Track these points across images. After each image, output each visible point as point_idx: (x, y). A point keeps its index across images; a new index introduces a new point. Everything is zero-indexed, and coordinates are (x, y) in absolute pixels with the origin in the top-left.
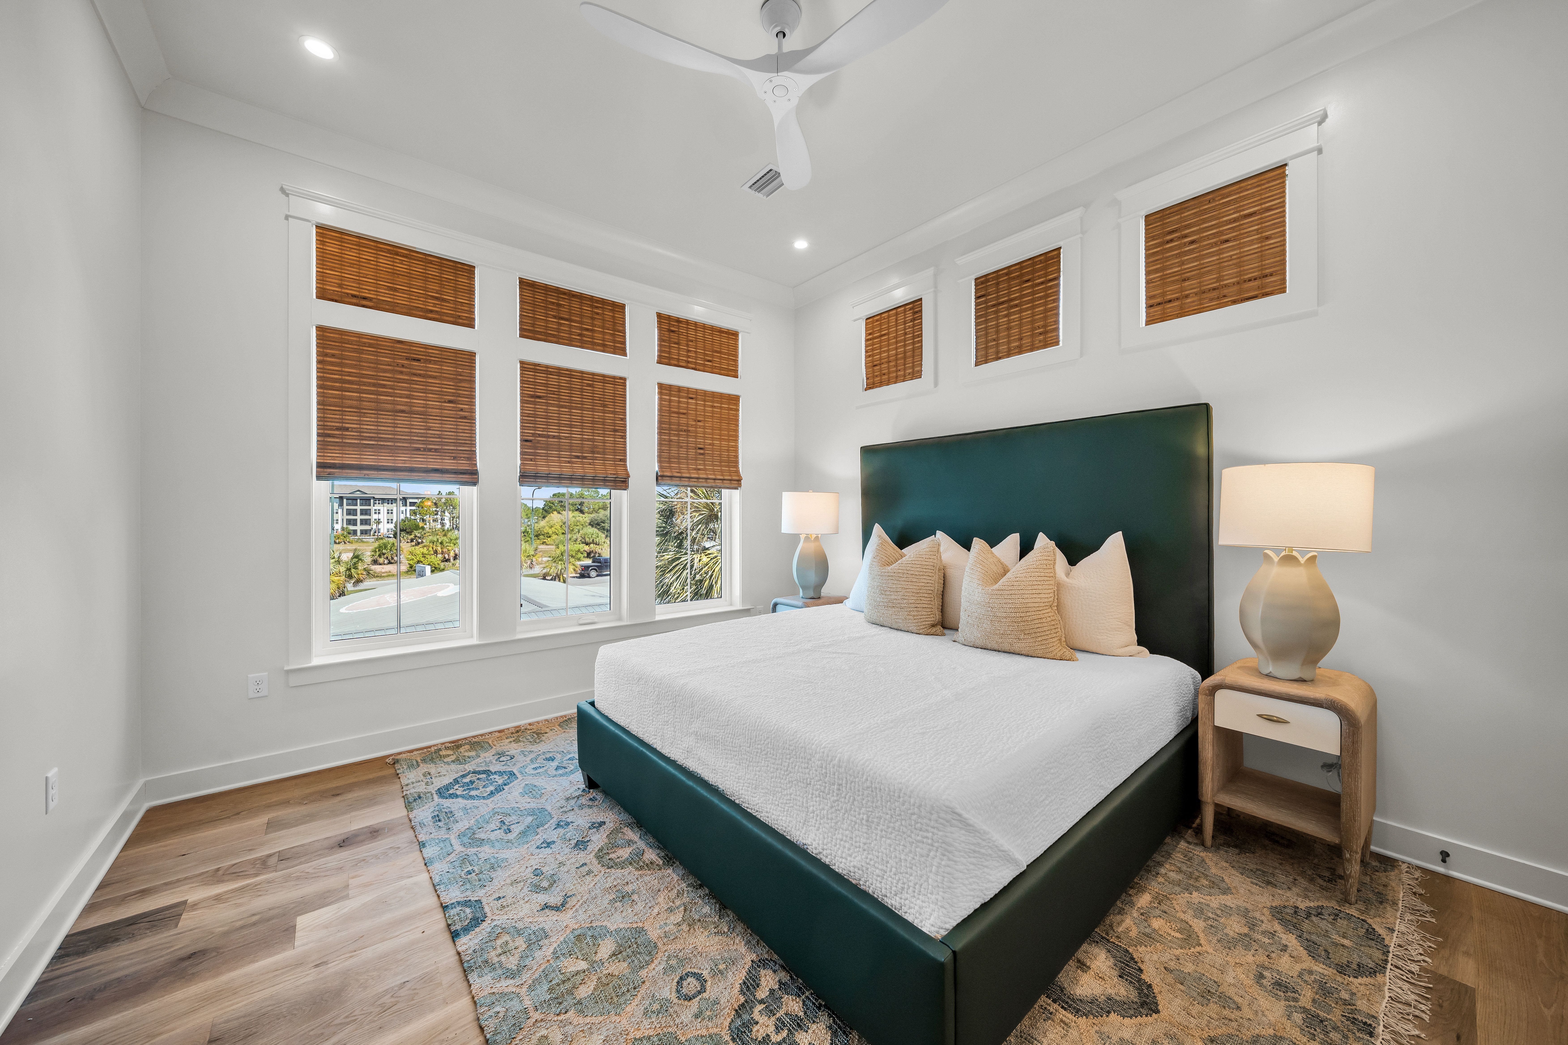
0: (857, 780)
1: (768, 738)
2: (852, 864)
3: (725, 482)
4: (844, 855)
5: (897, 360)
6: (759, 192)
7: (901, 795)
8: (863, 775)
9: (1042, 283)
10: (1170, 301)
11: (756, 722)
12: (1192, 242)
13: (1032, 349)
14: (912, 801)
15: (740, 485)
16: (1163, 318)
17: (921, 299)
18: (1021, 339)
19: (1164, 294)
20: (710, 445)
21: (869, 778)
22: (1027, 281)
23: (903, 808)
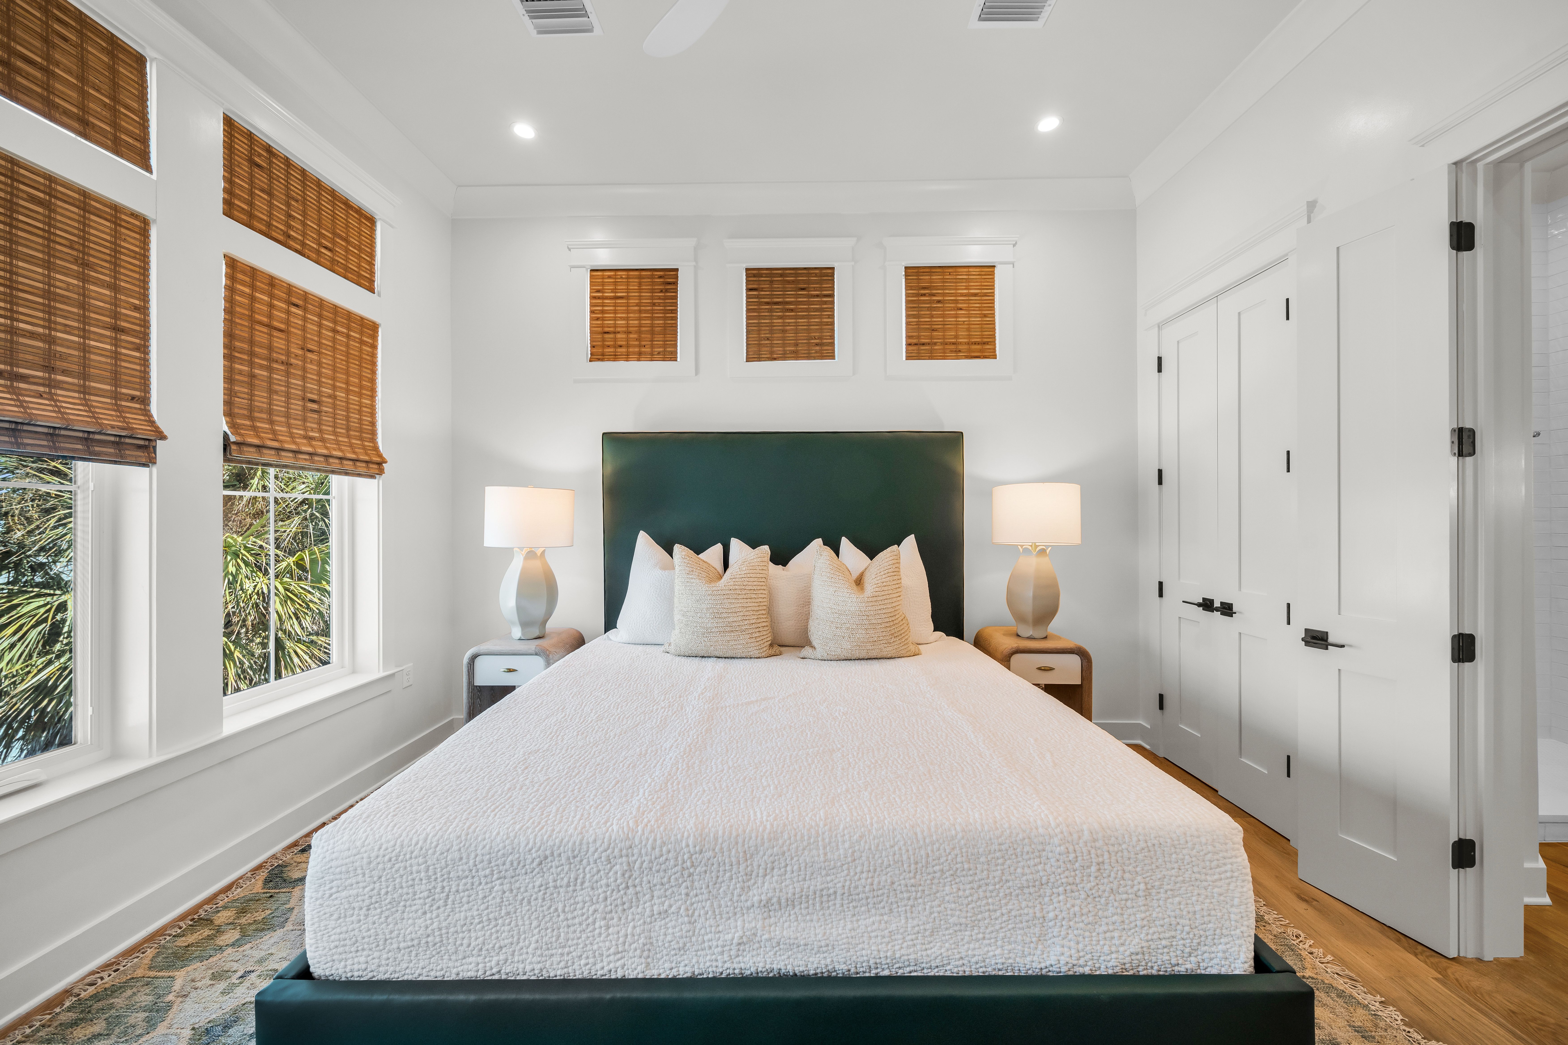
0: (1124, 846)
1: (953, 849)
2: (1128, 953)
3: (358, 464)
4: (1113, 949)
5: (640, 332)
6: (531, 18)
7: (1189, 839)
8: (1130, 837)
9: (817, 296)
10: (923, 344)
11: (916, 834)
12: (939, 302)
13: (809, 357)
14: (1203, 840)
15: (381, 472)
16: (919, 358)
17: (675, 269)
18: (796, 345)
19: (919, 337)
20: (330, 396)
21: (1140, 838)
22: (803, 289)
23: (1194, 852)
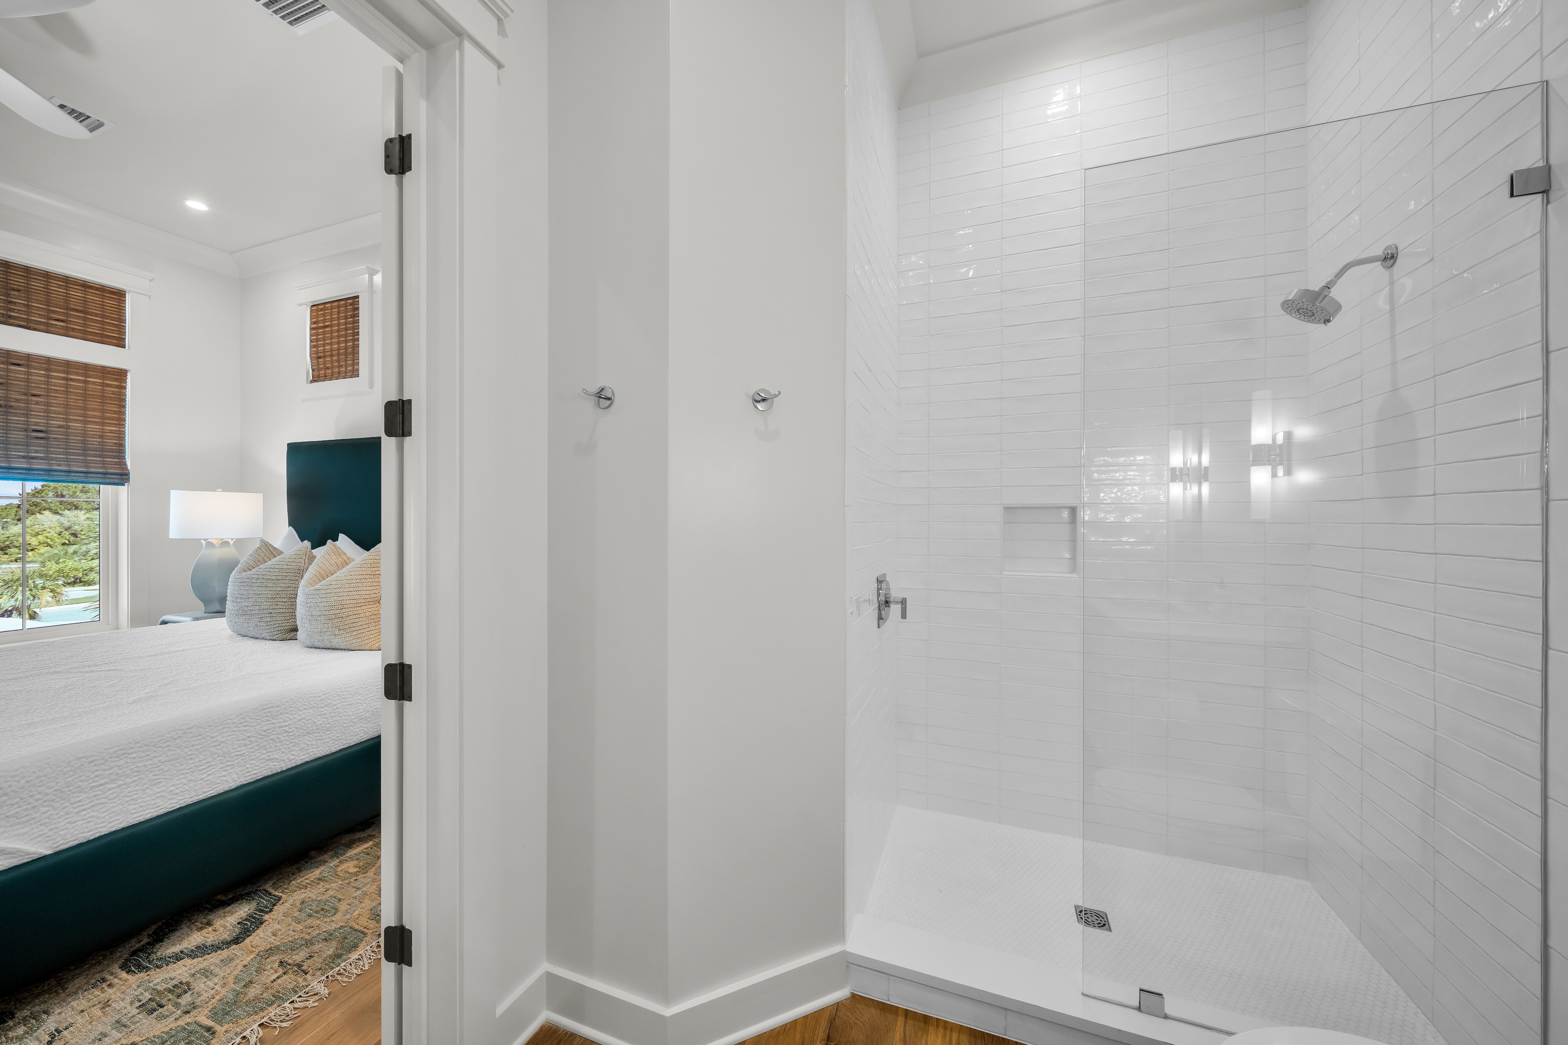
5: (339, 355)
15: (128, 480)
17: (357, 297)
